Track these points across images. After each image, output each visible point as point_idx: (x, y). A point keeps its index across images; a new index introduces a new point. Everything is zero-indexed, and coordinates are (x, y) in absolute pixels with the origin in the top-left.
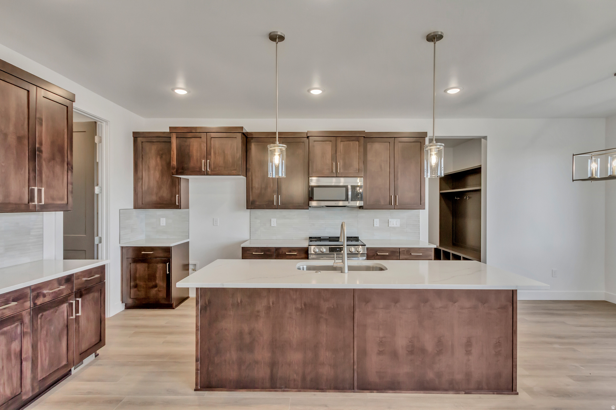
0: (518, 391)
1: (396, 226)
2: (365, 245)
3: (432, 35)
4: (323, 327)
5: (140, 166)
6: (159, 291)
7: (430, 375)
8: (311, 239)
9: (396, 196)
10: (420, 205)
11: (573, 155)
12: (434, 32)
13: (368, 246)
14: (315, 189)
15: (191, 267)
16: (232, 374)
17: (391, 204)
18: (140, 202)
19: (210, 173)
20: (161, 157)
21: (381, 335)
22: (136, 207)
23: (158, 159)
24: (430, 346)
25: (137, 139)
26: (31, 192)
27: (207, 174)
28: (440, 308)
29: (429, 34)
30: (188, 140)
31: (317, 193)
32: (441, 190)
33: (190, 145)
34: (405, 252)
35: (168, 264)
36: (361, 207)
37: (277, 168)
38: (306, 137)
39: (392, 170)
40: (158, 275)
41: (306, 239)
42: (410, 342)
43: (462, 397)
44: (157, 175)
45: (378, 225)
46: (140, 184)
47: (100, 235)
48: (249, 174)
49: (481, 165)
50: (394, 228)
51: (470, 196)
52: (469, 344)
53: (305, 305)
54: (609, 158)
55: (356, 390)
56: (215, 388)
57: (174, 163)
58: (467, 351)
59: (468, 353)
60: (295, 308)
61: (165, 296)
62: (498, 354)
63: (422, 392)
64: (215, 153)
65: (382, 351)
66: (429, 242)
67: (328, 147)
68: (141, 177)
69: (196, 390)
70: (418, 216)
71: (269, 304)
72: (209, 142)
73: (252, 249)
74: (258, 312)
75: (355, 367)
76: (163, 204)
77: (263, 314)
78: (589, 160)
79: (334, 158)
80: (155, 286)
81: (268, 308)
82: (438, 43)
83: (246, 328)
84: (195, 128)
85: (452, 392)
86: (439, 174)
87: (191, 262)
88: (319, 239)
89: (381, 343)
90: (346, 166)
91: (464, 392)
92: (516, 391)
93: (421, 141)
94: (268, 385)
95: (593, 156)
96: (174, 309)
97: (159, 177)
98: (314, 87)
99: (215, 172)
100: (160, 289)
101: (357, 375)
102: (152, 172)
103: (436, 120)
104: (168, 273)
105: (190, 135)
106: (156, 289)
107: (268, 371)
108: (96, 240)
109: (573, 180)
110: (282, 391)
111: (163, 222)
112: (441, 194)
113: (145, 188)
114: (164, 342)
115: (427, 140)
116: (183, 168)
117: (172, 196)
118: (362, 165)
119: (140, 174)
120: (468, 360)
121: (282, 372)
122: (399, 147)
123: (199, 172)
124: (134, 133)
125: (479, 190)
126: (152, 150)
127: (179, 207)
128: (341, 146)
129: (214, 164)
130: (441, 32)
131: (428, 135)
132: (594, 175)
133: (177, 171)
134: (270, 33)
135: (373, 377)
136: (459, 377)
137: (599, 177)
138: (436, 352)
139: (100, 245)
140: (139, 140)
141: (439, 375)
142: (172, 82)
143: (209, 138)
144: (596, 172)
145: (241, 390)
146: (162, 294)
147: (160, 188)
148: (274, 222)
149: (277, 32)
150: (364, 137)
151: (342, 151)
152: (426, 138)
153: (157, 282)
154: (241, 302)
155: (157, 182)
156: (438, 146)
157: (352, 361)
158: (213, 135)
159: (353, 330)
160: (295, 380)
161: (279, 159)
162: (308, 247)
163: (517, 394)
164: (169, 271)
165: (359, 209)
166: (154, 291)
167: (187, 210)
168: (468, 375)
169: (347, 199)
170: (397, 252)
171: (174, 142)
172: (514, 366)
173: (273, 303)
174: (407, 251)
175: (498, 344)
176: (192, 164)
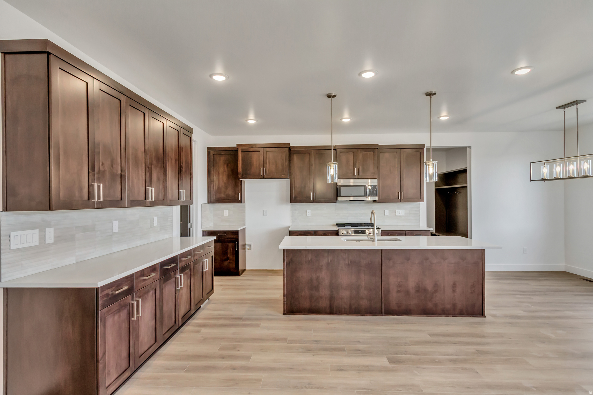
0: (486, 315)
1: (402, 215)
2: (380, 229)
3: (429, 93)
4: (362, 276)
5: (212, 172)
6: (230, 263)
7: (430, 305)
8: (337, 225)
9: (402, 192)
10: (420, 199)
11: (531, 163)
12: (430, 92)
13: (382, 229)
14: (341, 187)
15: (247, 247)
16: (306, 304)
17: (399, 199)
18: (212, 199)
19: (266, 177)
20: (227, 166)
21: (399, 280)
22: (209, 203)
23: (226, 167)
24: (430, 288)
25: (210, 152)
26: (179, 193)
27: (264, 178)
28: (436, 263)
29: (427, 92)
30: (250, 153)
31: (343, 191)
32: (436, 186)
33: (251, 157)
34: (410, 234)
35: (236, 243)
36: (375, 201)
37: (332, 177)
38: (336, 148)
39: (399, 173)
40: (229, 252)
41: (333, 225)
42: (417, 285)
43: (450, 319)
44: (225, 178)
45: (388, 215)
46: (212, 186)
47: (191, 223)
48: (292, 177)
49: (467, 167)
50: (400, 217)
51: (460, 191)
52: (454, 286)
53: (351, 262)
54: (554, 165)
55: (383, 315)
56: (295, 313)
57: (240, 170)
58: (453, 290)
59: (454, 291)
60: (345, 264)
61: (234, 266)
62: (473, 292)
63: (425, 316)
64: (269, 163)
65: (399, 290)
66: (427, 227)
67: (351, 157)
68: (213, 180)
69: (284, 314)
70: (419, 208)
71: (328, 261)
72: (265, 155)
73: (296, 232)
74: (322, 266)
75: (383, 300)
76: (228, 200)
77: (325, 267)
78: (542, 166)
79: (355, 164)
80: (227, 259)
81: (328, 264)
82: (433, 97)
83: (314, 276)
84: (255, 145)
85: (444, 316)
86: (434, 180)
87: (247, 243)
88: (343, 225)
89: (399, 286)
90: (364, 170)
91: (451, 316)
92: (485, 315)
93: (421, 151)
94: (328, 311)
95: (545, 163)
96: (240, 276)
97: (226, 181)
98: (344, 117)
99: (270, 176)
100: (231, 262)
101: (384, 305)
102: (221, 176)
103: (432, 134)
104: (236, 249)
105: (251, 150)
106: (228, 261)
107: (328, 303)
108: (189, 225)
109: (531, 181)
110: (337, 315)
111: (226, 213)
112: (436, 190)
113: (216, 188)
114: (246, 293)
115: (425, 150)
116: (246, 174)
117: (235, 194)
118: (376, 170)
119: (212, 178)
120: (454, 296)
121: (336, 303)
122: (403, 155)
123: (258, 176)
124: (208, 148)
125: (466, 187)
126: (222, 160)
127: (240, 202)
128: (360, 155)
129: (269, 170)
130: (435, 92)
131: (426, 146)
132: (545, 177)
133: (242, 176)
134: (328, 94)
135: (393, 306)
136: (448, 306)
137: (548, 178)
138: (434, 291)
139: (191, 229)
140: (212, 153)
141: (436, 305)
142: (246, 116)
143: (265, 151)
144: (547, 174)
145: (312, 314)
146: (232, 265)
147: (226, 188)
148: (309, 212)
149: (332, 93)
150: (378, 148)
151: (361, 159)
152: (424, 149)
153: (229, 256)
154: (311, 260)
155: (225, 183)
156: (434, 163)
157: (381, 297)
158: (268, 149)
159: (381, 277)
160: (345, 309)
161: (334, 171)
162: (338, 231)
163: (486, 317)
164: (237, 249)
165: (374, 202)
166: (226, 263)
167: (244, 204)
168: (454, 306)
169: (366, 195)
170: (404, 233)
171: (240, 155)
172: (483, 300)
173: (331, 261)
174: (411, 233)
175: (473, 286)
176: (253, 170)
